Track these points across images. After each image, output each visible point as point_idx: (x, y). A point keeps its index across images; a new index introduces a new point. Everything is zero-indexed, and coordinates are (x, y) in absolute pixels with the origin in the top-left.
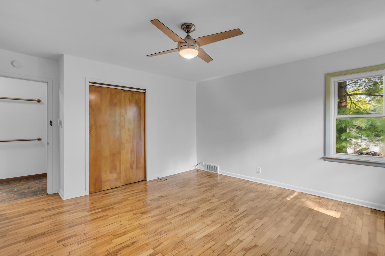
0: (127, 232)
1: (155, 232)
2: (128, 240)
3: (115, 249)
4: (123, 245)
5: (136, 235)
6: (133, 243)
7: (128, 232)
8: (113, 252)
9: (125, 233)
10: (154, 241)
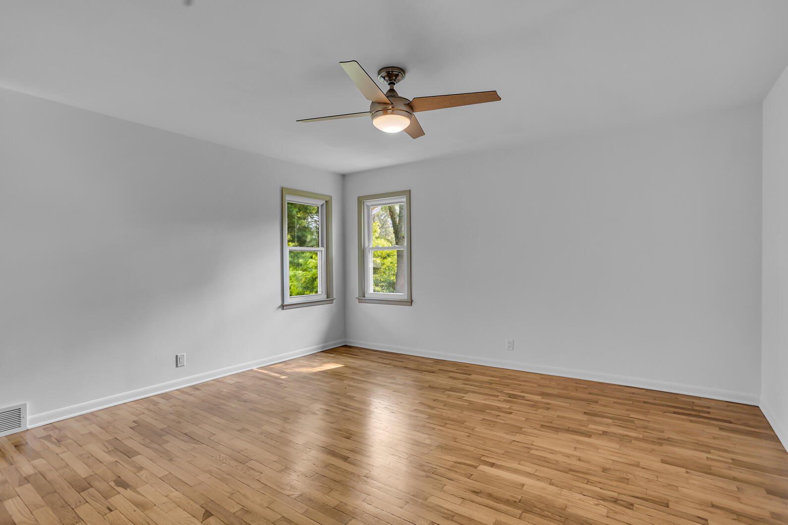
0: (444, 515)
1: (430, 477)
2: (474, 503)
3: (509, 508)
4: (491, 503)
5: (452, 496)
6: (476, 493)
7: (446, 514)
8: (519, 508)
9: (453, 516)
10: (456, 472)
